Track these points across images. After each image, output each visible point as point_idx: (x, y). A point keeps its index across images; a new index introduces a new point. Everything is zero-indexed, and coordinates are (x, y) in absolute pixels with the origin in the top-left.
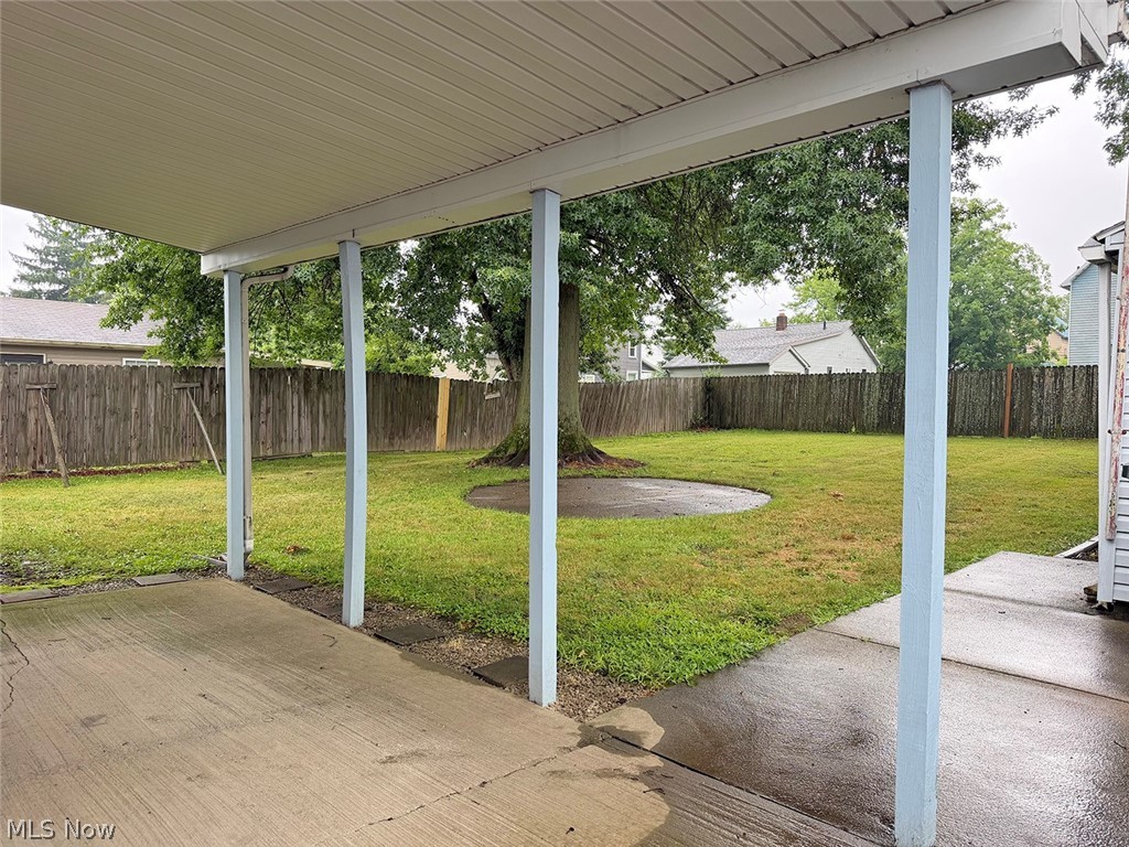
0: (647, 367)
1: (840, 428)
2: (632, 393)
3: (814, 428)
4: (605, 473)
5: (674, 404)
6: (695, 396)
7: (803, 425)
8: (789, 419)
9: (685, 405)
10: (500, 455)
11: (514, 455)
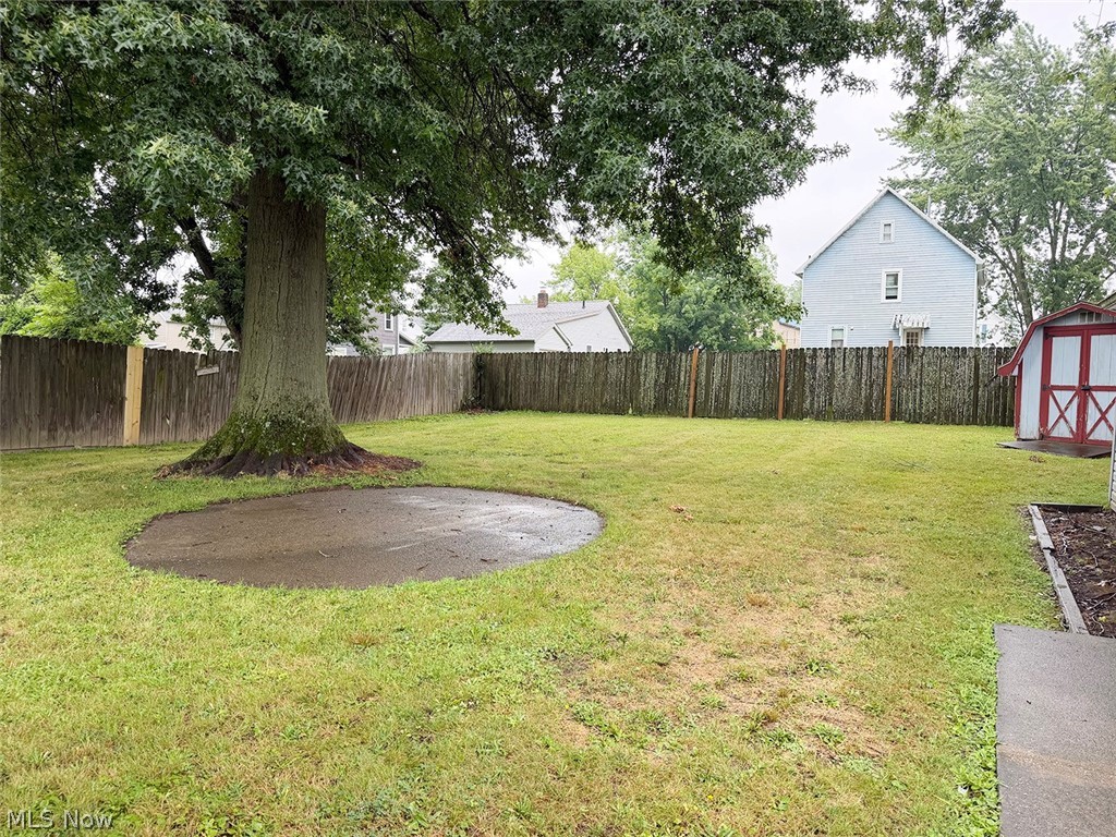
0: (404, 340)
1: (618, 410)
2: (395, 369)
3: (591, 410)
4: (367, 481)
5: (443, 382)
6: (465, 374)
7: (580, 406)
8: (566, 400)
9: (454, 385)
10: (209, 457)
11: (229, 458)
